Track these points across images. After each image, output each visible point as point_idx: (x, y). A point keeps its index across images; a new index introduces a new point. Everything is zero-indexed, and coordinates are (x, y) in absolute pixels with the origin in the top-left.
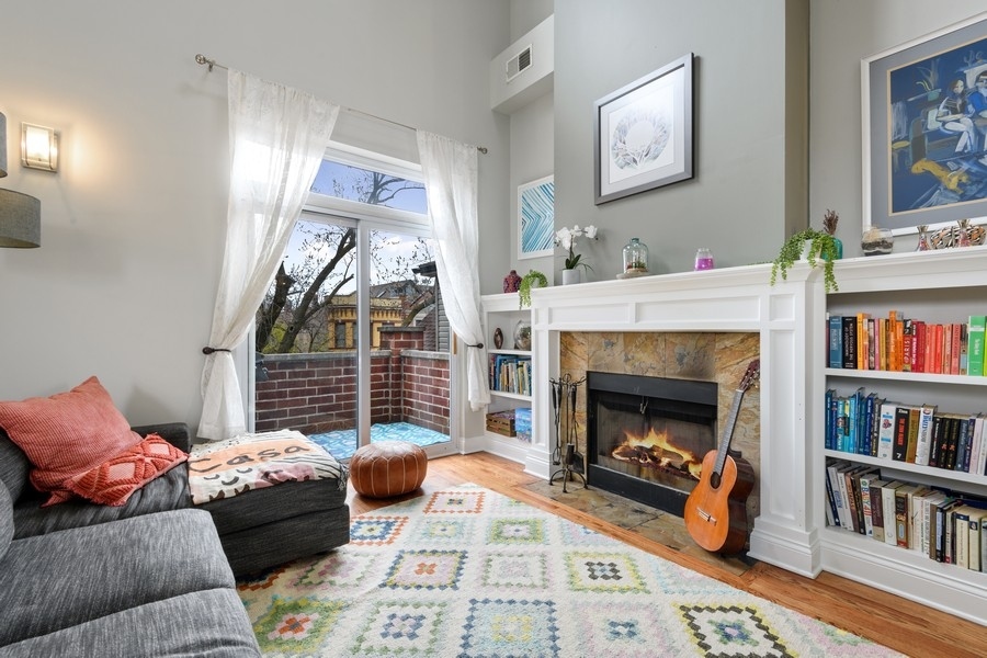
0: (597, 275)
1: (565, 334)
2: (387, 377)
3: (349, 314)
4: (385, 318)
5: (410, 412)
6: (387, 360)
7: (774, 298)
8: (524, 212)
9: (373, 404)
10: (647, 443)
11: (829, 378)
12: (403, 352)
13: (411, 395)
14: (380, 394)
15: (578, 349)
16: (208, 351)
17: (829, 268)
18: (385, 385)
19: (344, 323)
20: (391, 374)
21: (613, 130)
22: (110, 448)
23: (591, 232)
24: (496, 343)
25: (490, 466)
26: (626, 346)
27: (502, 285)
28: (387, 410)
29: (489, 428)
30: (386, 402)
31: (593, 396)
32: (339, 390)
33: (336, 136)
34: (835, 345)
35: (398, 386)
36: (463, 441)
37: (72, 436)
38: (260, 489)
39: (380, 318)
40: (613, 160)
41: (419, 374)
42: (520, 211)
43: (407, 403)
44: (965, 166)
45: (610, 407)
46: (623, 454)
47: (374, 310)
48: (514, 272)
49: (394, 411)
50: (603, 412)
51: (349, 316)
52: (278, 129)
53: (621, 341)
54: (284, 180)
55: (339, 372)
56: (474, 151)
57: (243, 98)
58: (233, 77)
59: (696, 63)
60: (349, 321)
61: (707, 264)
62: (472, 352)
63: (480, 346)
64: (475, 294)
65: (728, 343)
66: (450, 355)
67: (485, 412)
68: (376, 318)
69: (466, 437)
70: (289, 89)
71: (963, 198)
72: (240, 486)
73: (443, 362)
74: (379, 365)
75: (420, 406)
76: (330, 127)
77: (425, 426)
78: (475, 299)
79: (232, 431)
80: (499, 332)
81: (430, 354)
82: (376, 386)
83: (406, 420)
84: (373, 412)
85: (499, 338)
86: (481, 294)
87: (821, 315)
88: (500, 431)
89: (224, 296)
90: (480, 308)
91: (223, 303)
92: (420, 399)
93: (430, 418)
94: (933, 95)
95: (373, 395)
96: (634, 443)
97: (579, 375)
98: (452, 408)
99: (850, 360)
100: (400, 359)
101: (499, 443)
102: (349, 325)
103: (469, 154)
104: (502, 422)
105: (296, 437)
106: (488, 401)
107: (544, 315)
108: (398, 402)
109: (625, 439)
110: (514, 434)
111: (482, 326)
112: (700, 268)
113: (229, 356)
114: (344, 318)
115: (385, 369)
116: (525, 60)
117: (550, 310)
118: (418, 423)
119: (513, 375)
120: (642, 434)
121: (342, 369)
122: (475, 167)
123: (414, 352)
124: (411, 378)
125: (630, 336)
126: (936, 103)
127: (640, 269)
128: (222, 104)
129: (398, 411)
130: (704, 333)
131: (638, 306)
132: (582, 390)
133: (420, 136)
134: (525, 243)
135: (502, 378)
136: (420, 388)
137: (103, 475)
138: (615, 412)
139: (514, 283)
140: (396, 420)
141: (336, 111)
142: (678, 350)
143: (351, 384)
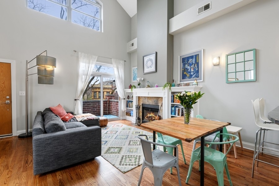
0: (144, 87)
1: (139, 97)
2: (107, 105)
3: (97, 89)
4: (107, 91)
5: (112, 113)
6: (107, 102)
7: (164, 92)
8: (133, 73)
9: (104, 111)
10: (151, 115)
11: (172, 104)
12: (110, 100)
13: (112, 109)
14: (105, 109)
15: (141, 100)
16: (75, 100)
17: (170, 88)
18: (107, 107)
19: (96, 92)
20: (108, 105)
21: (146, 61)
22: (64, 114)
23: (142, 79)
24: (128, 98)
25: (126, 121)
26: (148, 99)
27: (129, 87)
28: (107, 112)
29: (126, 115)
30: (106, 111)
31: (143, 108)
32: (96, 108)
33: (97, 61)
34: (172, 99)
35: (109, 107)
36: (121, 117)
37: (60, 112)
38: (87, 120)
39: (106, 91)
40: (146, 67)
41: (113, 104)
42: (133, 72)
43: (111, 111)
44: (189, 74)
45: (146, 110)
46: (147, 118)
47: (104, 88)
48: (131, 85)
49: (108, 112)
50: (145, 111)
51: (97, 90)
52: (87, 61)
53: (147, 98)
54: (88, 70)
55: (96, 104)
56: (123, 62)
57: (81, 56)
58: (80, 53)
59: (156, 53)
60: (97, 91)
61: (157, 86)
62: (123, 100)
63: (124, 99)
64: (123, 89)
65: (160, 99)
66: (119, 101)
67: (126, 112)
68: (105, 91)
69: (122, 116)
70: (89, 54)
71: (189, 78)
72: (84, 119)
73: (118, 102)
74: (105, 102)
75: (114, 111)
76: (96, 60)
77: (115, 115)
78: (123, 90)
79: (80, 113)
80: (128, 96)
81: (116, 100)
82: (104, 107)
83: (111, 114)
84: (104, 113)
85: (128, 97)
86: (125, 89)
87: (170, 95)
88: (128, 115)
89: (78, 90)
90: (125, 92)
91: (78, 92)
92: (113, 110)
93: (115, 113)
94: (186, 63)
95: (104, 109)
96: (149, 115)
97: (141, 104)
98: (119, 111)
99: (174, 102)
100: (109, 102)
101: (128, 118)
102: (97, 92)
103: (122, 62)
104: (129, 114)
105: (91, 114)
106: (126, 110)
107: (135, 93)
108: (109, 111)
109: (147, 115)
110: (130, 116)
111: (125, 95)
112: (156, 87)
113: (79, 101)
114: (96, 91)
115: (106, 104)
116: (133, 45)
117: (136, 93)
118: (113, 115)
119: (131, 105)
120: (150, 114)
121: (97, 103)
122: (124, 64)
123: (112, 100)
124: (112, 105)
125: (148, 97)
126: (186, 64)
127: (149, 86)
128: (78, 57)
129: (109, 112)
130: (157, 97)
131: (148, 92)
132: (141, 107)
133: (113, 60)
134: (134, 79)
135: (129, 105)
136: (113, 108)
137: (65, 118)
138: (147, 111)
139: (131, 87)
140: (109, 114)
141: (97, 57)
142: (154, 100)
143: (99, 107)
